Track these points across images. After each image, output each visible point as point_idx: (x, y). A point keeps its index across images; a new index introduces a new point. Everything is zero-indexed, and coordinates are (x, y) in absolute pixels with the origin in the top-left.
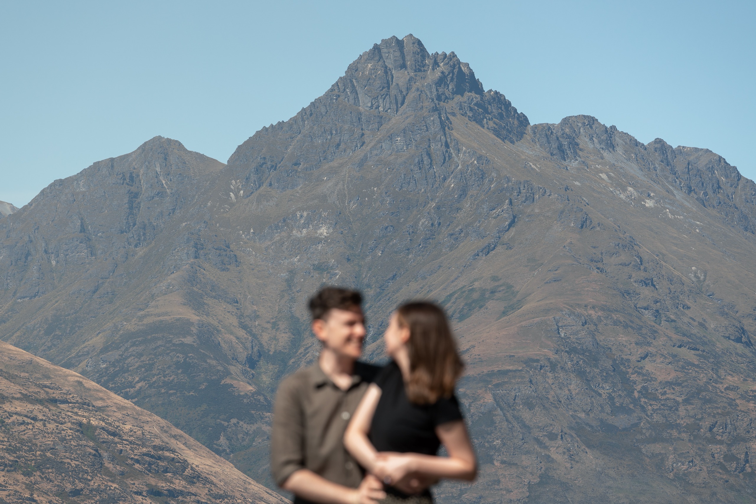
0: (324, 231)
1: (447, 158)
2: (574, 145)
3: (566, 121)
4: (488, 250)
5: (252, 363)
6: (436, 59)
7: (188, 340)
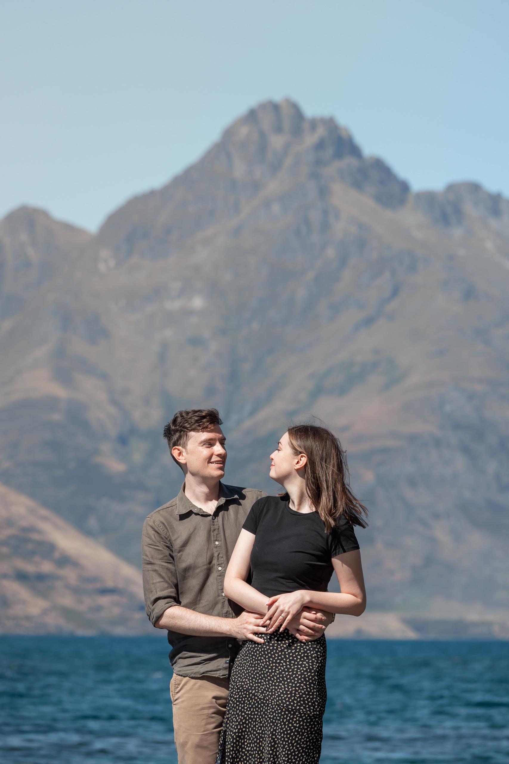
0: (198, 302)
1: (325, 227)
2: (458, 212)
3: (451, 188)
4: (369, 321)
5: (123, 440)
6: (314, 124)
7: (56, 417)
